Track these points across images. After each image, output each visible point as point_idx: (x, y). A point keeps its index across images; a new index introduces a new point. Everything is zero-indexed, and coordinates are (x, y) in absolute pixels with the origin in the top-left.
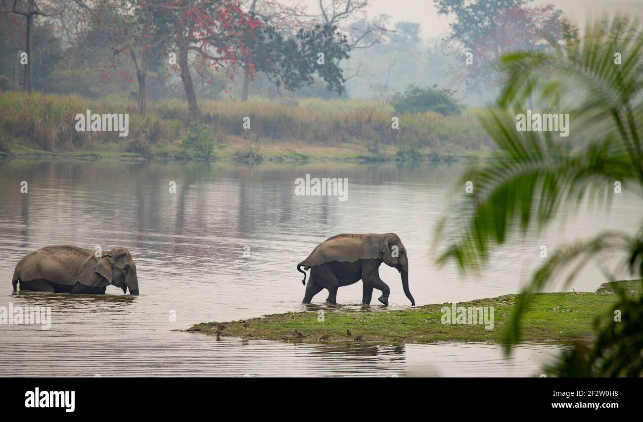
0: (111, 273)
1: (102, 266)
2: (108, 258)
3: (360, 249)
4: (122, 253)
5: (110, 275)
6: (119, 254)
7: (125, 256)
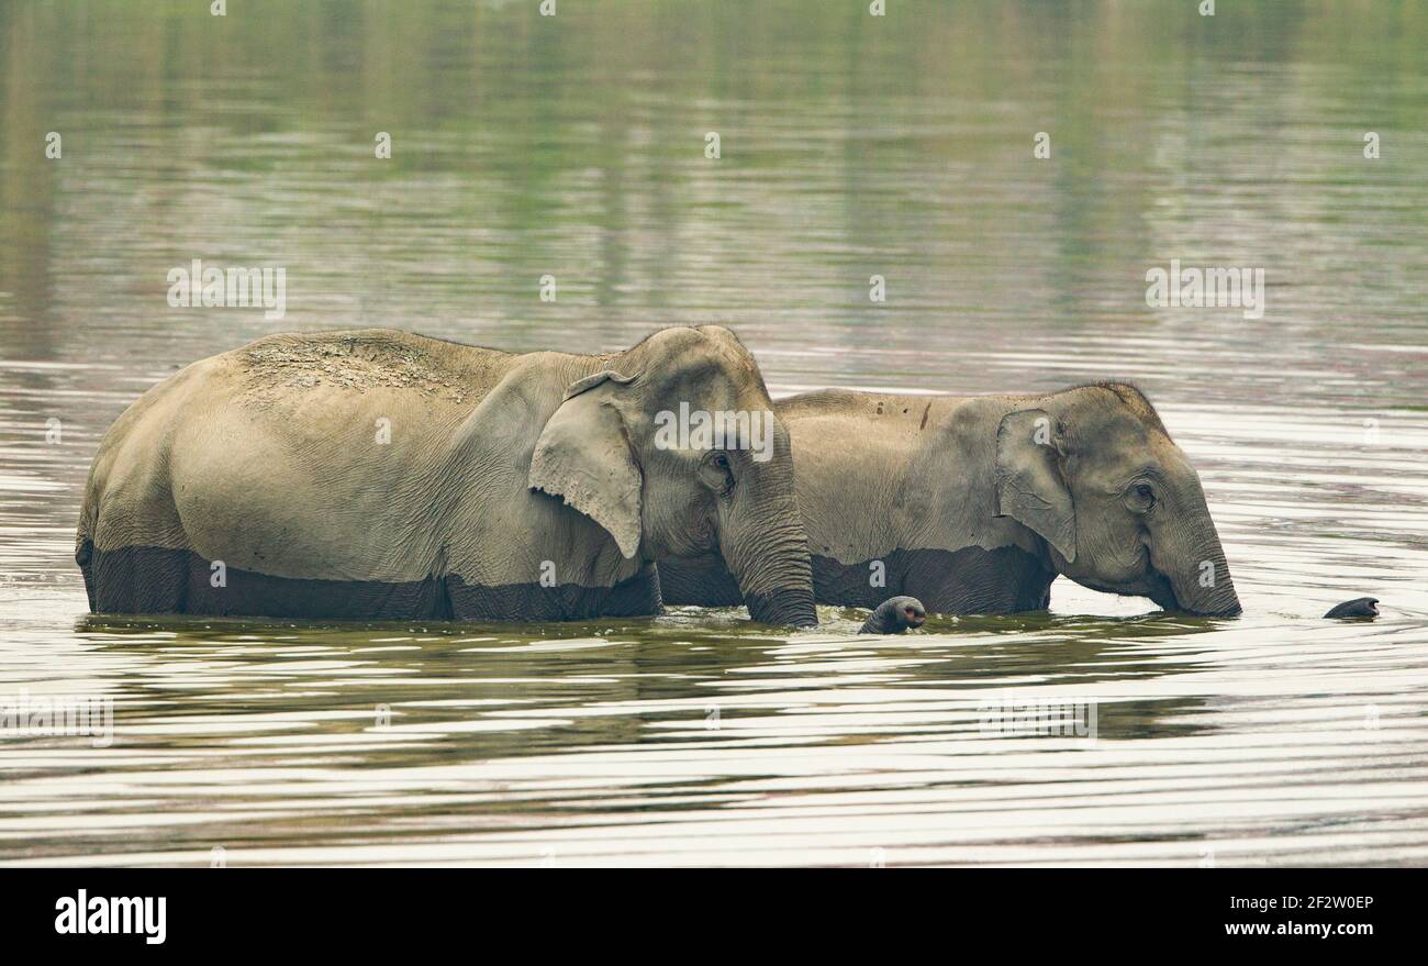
0: (633, 486)
1: (576, 451)
2: (609, 398)
3: (904, 491)
4: (690, 359)
5: (623, 506)
6: (673, 368)
7: (719, 384)
